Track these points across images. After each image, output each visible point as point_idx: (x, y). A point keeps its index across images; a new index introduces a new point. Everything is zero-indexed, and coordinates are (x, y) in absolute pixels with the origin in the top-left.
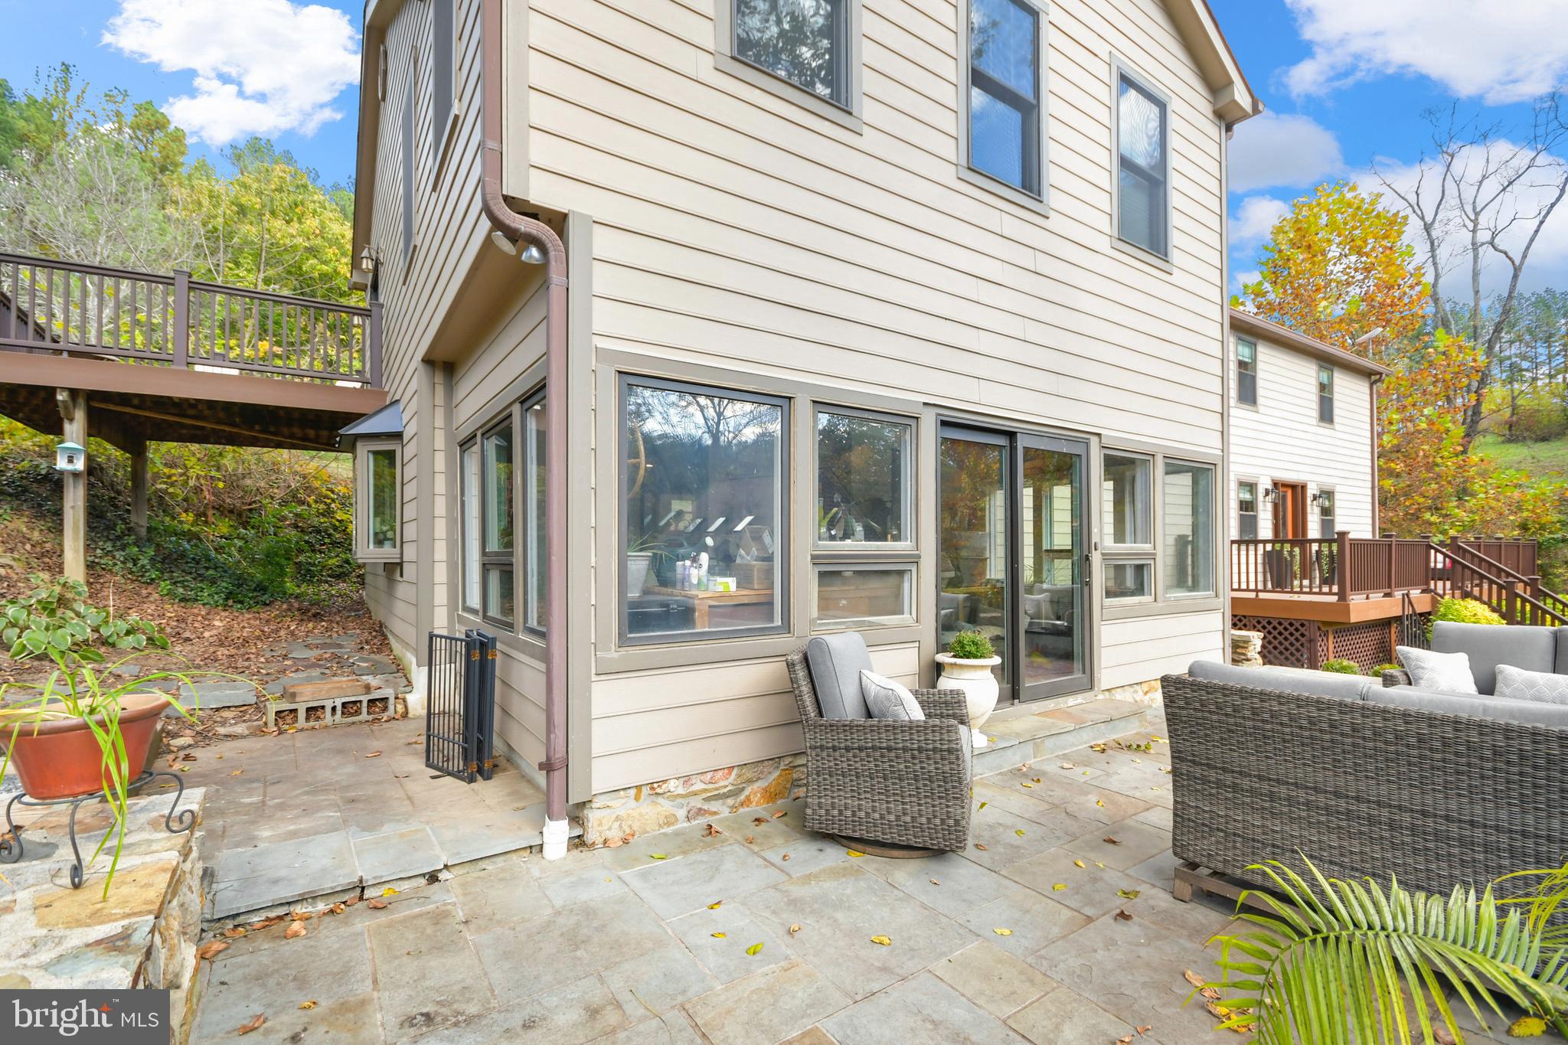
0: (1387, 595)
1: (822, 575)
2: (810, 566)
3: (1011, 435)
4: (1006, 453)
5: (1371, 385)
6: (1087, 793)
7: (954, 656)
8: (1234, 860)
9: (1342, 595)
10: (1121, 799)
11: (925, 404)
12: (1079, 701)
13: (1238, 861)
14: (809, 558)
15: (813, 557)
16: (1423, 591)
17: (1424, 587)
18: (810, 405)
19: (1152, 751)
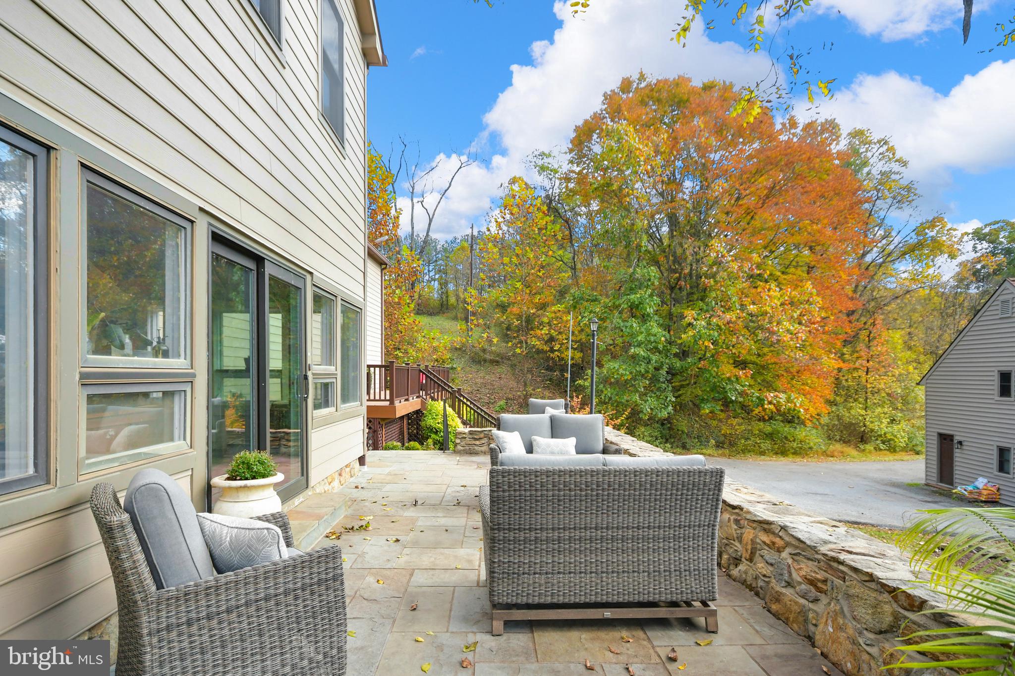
0: (407, 400)
1: (91, 398)
2: (78, 388)
3: (259, 260)
4: (253, 277)
5: (382, 270)
6: (364, 577)
7: (228, 479)
8: (546, 591)
9: (392, 401)
10: (388, 573)
11: (201, 209)
12: (301, 499)
13: (548, 591)
14: (77, 377)
15: (83, 376)
16: (417, 397)
17: (418, 395)
18: (77, 168)
19: (370, 528)
